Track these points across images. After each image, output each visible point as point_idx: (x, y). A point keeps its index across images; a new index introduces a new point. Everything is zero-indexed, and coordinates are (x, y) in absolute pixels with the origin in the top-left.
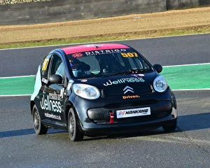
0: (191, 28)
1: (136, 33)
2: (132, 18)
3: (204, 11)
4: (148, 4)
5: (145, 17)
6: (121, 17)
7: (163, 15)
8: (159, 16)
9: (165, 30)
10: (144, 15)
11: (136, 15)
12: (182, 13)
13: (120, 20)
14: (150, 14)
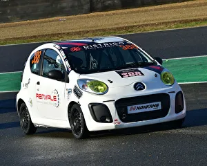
0: (122, 28)
1: (68, 33)
2: (58, 20)
3: (128, 13)
4: (72, 7)
5: (71, 19)
6: (47, 19)
7: (88, 17)
8: (85, 18)
9: (97, 30)
10: (69, 17)
11: (60, 18)
12: (107, 15)
13: (46, 22)
14: (75, 16)
